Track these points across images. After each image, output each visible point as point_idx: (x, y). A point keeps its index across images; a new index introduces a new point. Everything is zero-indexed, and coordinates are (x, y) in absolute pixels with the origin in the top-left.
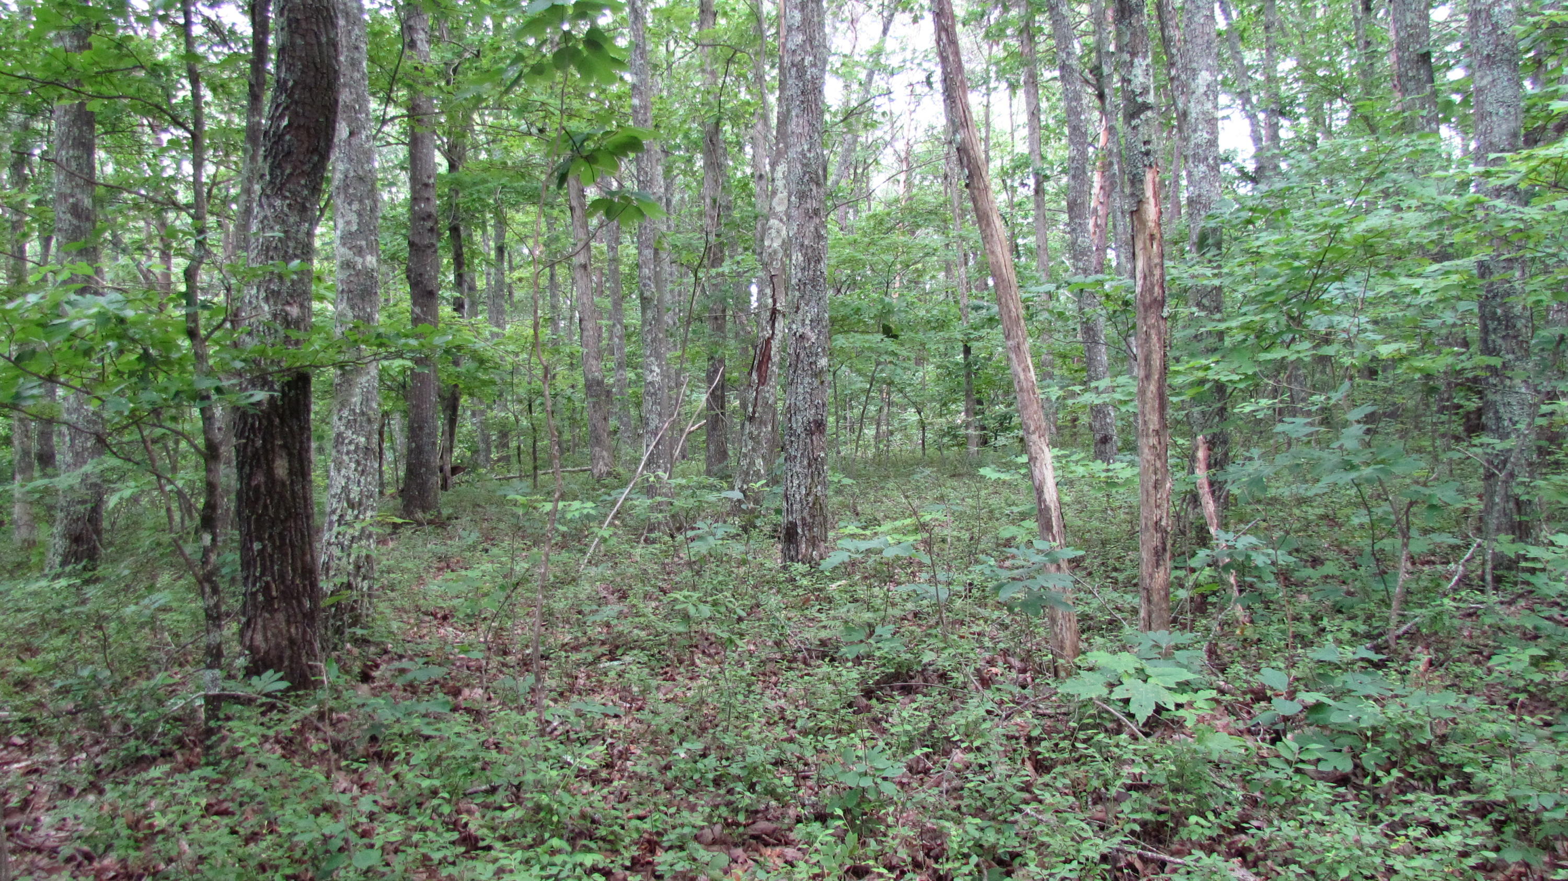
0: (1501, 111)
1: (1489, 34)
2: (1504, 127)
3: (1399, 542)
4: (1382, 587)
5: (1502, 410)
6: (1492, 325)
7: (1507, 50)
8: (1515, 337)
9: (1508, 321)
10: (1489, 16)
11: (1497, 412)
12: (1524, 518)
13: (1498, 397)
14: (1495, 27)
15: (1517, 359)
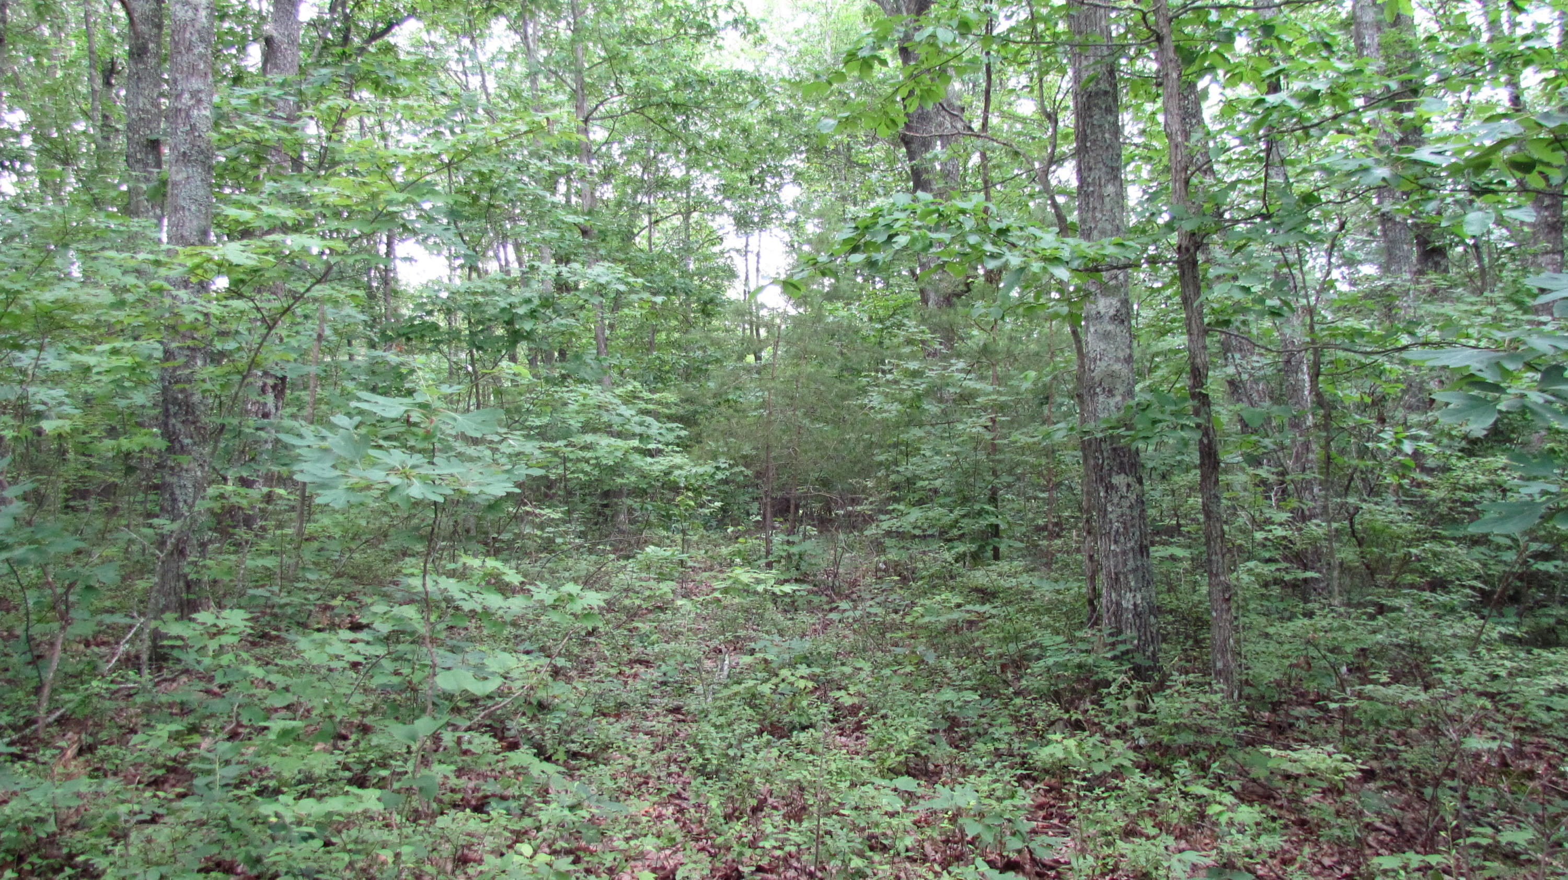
0: (193, 208)
1: (187, 133)
2: (195, 223)
3: (56, 626)
4: (35, 673)
5: (177, 492)
6: (173, 409)
7: (202, 152)
8: (194, 423)
9: (188, 408)
10: (188, 116)
11: (172, 494)
12: (192, 596)
13: (174, 480)
14: (193, 128)
15: (195, 444)
